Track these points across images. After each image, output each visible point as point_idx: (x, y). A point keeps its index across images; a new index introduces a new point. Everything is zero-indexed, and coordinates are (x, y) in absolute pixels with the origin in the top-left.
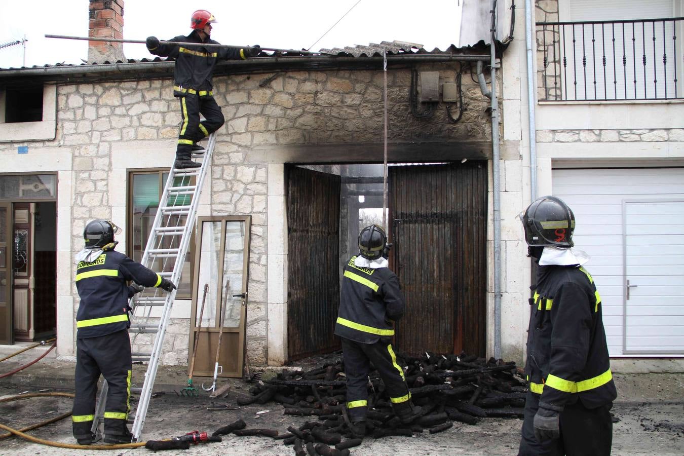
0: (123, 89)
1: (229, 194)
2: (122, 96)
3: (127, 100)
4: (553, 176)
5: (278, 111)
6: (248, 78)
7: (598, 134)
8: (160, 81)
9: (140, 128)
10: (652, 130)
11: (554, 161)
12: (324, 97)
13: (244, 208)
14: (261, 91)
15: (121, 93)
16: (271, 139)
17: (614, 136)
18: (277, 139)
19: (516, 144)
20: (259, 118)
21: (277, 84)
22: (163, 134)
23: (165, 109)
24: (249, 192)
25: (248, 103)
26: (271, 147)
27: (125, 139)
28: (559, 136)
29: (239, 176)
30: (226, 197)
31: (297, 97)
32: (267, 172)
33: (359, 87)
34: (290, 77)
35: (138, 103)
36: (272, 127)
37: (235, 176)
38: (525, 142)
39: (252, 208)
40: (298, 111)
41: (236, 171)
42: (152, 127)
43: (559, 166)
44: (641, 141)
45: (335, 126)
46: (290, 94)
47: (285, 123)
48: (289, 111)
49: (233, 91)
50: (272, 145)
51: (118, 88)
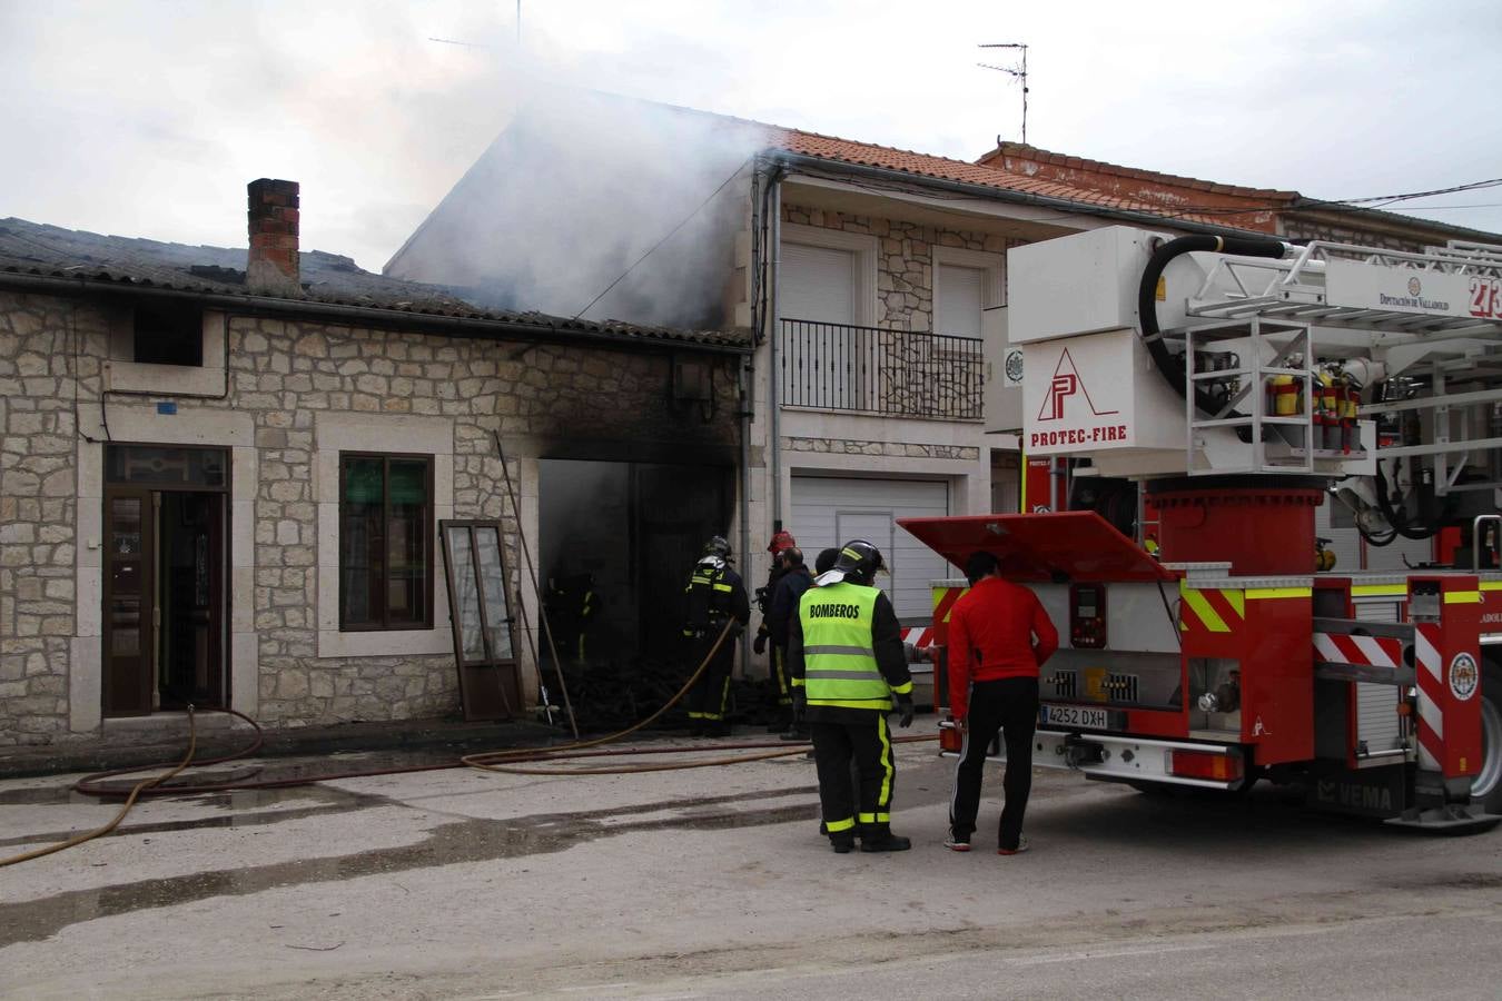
0: (330, 335)
1: (475, 492)
2: (329, 347)
3: (336, 353)
4: (792, 484)
5: (530, 392)
6: (498, 346)
7: (828, 443)
8: (383, 333)
9: (355, 396)
10: (870, 443)
11: (792, 469)
12: (580, 380)
13: (493, 511)
14: (511, 364)
15: (327, 341)
16: (523, 425)
17: (840, 447)
18: (530, 426)
19: (761, 449)
20: (509, 397)
21: (530, 358)
22: (389, 405)
23: (391, 372)
24: (498, 491)
25: (496, 378)
26: (523, 436)
27: (333, 408)
28: (799, 445)
29: (486, 469)
30: (471, 496)
31: (551, 376)
32: (519, 467)
33: (616, 372)
34: (543, 351)
35: (353, 358)
36: (523, 411)
37: (482, 470)
38: (769, 448)
39: (502, 512)
40: (553, 395)
41: (482, 464)
42: (372, 395)
43: (799, 475)
44: (862, 453)
45: (593, 417)
46: (543, 372)
47: (539, 408)
48: (542, 394)
49: (478, 359)
50: (525, 433)
51: (324, 334)
